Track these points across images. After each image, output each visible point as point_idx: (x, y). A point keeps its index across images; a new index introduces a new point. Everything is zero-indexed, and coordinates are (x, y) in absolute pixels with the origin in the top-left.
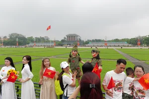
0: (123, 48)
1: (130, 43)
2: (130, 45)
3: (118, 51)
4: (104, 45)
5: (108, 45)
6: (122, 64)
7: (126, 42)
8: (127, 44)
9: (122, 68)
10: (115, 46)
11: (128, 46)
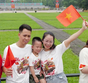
0: (38, 12)
1: (47, 5)
2: (47, 8)
3: (30, 16)
4: (10, 7)
5: (16, 7)
6: (25, 30)
7: (41, 4)
8: (42, 7)
9: (25, 36)
10: (26, 9)
11: (44, 9)
